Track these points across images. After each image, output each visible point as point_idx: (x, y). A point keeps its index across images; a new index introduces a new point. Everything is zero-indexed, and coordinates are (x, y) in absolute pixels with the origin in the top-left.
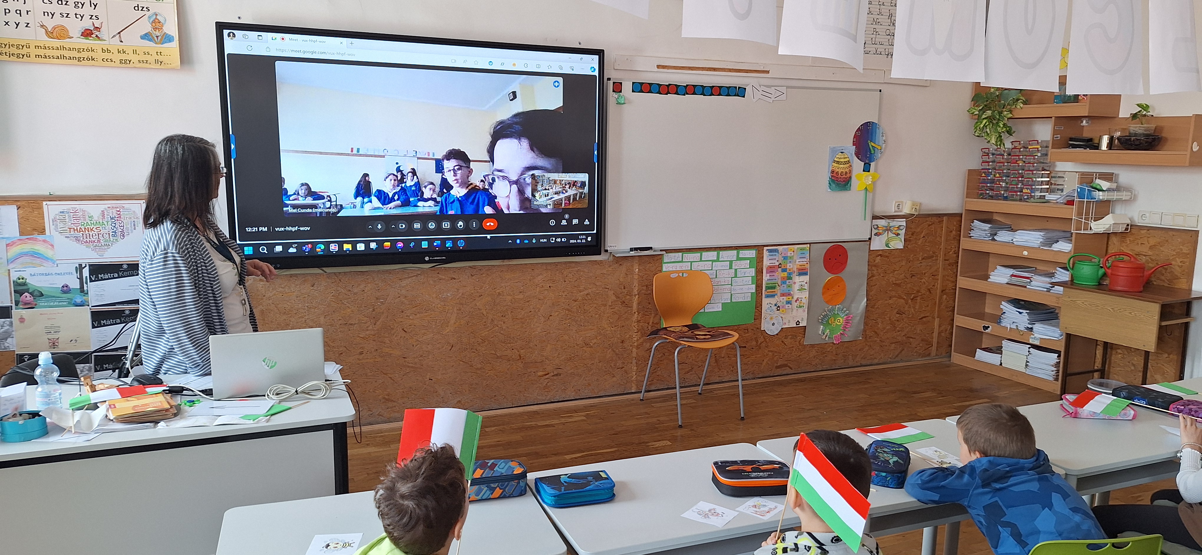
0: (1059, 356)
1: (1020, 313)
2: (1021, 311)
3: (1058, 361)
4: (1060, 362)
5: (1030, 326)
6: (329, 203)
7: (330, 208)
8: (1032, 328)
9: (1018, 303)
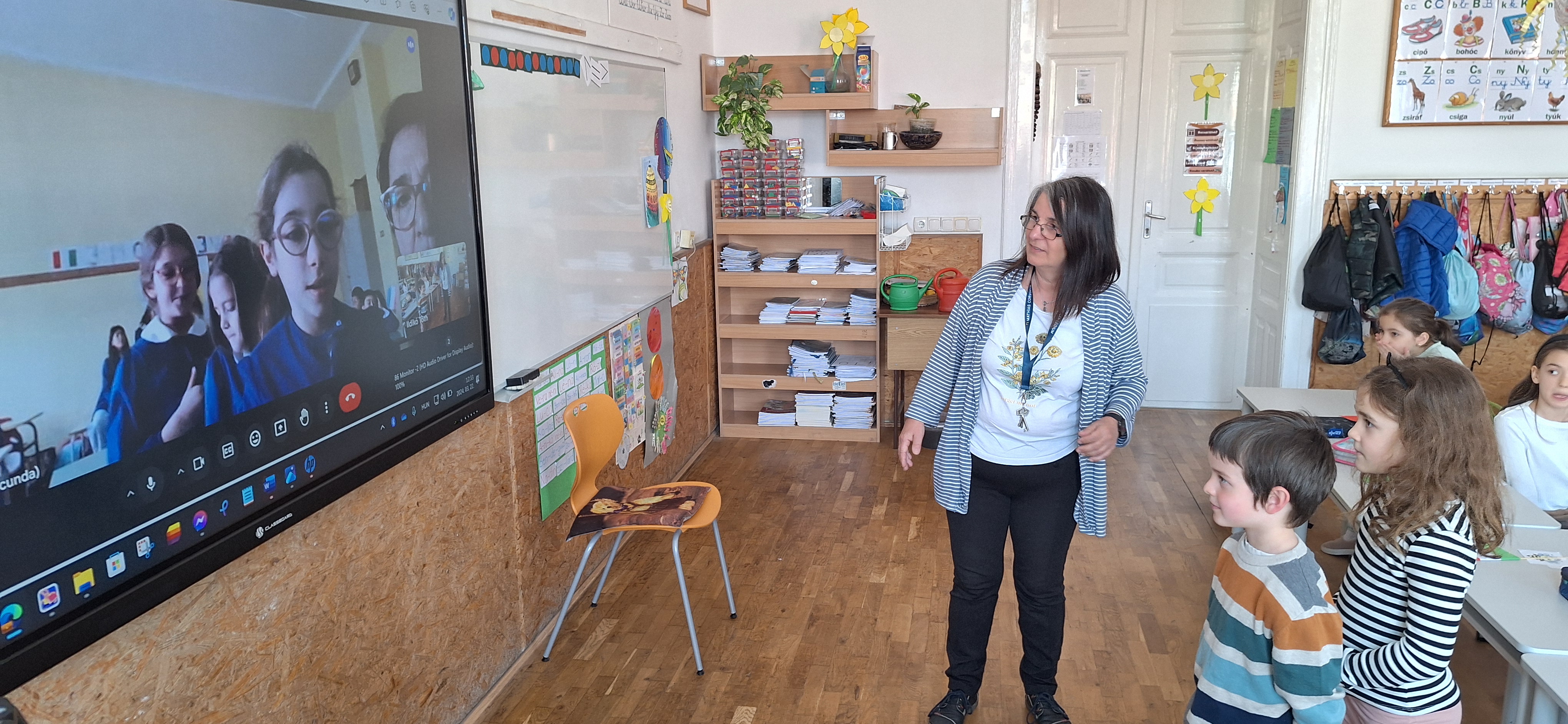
0: (875, 399)
1: (818, 357)
2: (818, 354)
3: (874, 404)
4: (876, 405)
5: (831, 370)
6: (17, 456)
7: (20, 472)
8: (834, 373)
9: (811, 346)
